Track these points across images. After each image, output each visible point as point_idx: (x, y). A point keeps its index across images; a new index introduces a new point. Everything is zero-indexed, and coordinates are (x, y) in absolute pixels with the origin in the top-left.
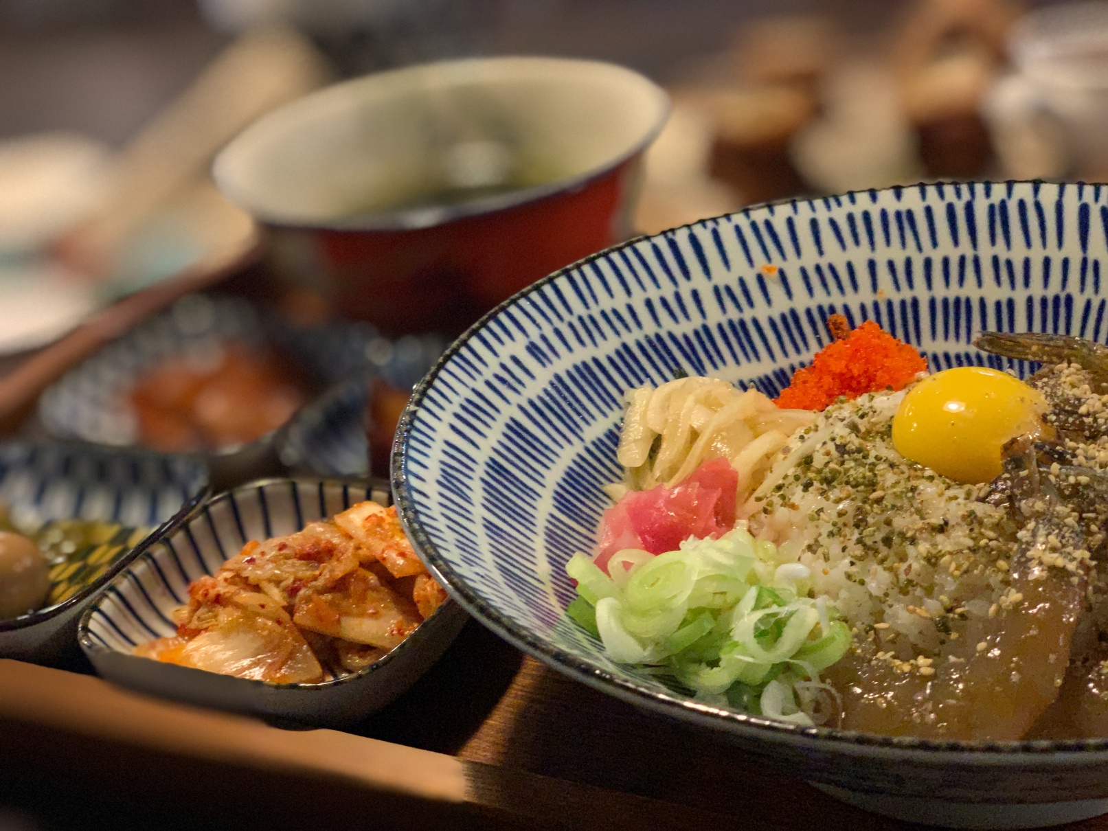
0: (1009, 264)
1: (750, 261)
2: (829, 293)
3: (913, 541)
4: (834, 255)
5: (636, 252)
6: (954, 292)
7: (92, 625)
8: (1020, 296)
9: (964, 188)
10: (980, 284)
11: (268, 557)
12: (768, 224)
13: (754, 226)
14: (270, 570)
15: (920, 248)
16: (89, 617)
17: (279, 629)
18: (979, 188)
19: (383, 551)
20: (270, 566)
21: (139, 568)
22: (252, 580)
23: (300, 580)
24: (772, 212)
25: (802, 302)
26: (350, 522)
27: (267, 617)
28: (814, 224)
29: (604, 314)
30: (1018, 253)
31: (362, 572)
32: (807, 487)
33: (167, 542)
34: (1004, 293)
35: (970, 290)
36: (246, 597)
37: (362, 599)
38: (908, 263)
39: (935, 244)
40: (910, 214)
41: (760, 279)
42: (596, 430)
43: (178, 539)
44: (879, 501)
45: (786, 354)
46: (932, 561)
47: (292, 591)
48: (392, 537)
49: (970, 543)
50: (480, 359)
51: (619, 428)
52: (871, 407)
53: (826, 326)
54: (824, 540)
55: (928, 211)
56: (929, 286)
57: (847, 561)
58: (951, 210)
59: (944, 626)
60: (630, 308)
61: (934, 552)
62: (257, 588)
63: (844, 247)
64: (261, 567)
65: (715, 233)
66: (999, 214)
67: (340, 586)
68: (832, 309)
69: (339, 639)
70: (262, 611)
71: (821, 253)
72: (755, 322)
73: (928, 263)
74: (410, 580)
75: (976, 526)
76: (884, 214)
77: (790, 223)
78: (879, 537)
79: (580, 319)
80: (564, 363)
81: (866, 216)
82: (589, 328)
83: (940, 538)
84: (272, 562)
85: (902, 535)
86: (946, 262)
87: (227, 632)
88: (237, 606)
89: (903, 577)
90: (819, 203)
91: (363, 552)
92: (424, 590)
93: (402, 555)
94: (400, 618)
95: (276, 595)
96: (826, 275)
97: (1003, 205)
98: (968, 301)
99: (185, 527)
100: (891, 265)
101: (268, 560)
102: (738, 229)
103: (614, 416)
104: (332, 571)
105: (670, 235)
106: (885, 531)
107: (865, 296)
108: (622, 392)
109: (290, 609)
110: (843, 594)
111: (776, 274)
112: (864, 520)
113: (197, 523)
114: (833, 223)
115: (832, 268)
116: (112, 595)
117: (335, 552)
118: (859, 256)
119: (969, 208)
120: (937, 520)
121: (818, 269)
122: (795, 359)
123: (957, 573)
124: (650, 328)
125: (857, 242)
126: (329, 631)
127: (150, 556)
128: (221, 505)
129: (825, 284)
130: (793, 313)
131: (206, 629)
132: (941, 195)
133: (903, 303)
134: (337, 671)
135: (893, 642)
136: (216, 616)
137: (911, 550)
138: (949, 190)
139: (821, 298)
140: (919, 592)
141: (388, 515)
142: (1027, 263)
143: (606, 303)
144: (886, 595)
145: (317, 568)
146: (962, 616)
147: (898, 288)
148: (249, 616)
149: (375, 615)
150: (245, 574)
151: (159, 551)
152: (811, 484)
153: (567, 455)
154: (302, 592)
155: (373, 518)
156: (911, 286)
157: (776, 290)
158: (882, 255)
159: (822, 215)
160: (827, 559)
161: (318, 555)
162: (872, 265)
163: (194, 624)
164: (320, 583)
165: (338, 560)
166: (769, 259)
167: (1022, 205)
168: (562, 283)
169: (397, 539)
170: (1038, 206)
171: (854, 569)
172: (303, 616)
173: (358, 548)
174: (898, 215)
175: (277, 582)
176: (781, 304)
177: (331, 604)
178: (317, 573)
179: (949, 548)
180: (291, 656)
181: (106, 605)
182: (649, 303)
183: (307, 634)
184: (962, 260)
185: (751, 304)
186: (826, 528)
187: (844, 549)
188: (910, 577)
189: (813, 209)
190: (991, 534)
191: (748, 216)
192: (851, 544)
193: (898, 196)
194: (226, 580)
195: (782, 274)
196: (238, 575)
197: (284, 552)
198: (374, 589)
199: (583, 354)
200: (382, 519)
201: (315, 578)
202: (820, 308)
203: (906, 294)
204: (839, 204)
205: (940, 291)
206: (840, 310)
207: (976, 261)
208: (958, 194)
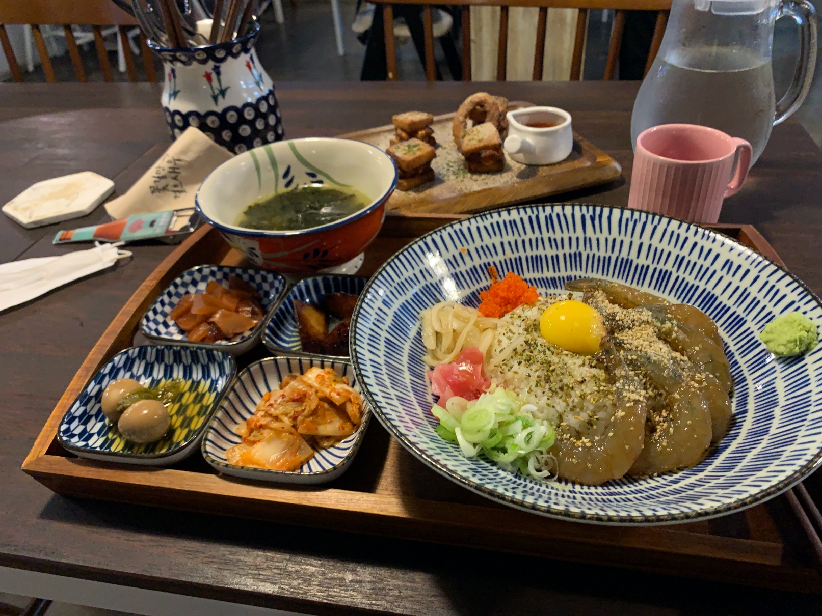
0: (555, 240)
1: (456, 247)
2: (487, 257)
3: (572, 389)
4: (487, 241)
5: (413, 249)
6: (534, 253)
7: (208, 449)
8: (560, 253)
9: (534, 209)
10: (544, 249)
11: (278, 402)
12: (461, 230)
13: (455, 231)
14: (281, 409)
15: (520, 236)
16: (205, 445)
17: (292, 437)
18: (540, 209)
19: (330, 394)
20: (281, 408)
21: (219, 414)
22: (274, 415)
23: (297, 412)
24: (461, 225)
25: (477, 262)
26: (310, 379)
27: (285, 432)
28: (478, 228)
29: (406, 280)
30: (558, 235)
31: (322, 403)
32: (520, 363)
33: (227, 398)
34: (554, 252)
35: (541, 252)
36: (275, 425)
37: (324, 416)
38: (516, 242)
39: (525, 233)
40: (514, 221)
41: (460, 254)
42: (412, 333)
43: (232, 396)
44: (553, 370)
45: (474, 285)
46: (583, 397)
47: (294, 418)
48: (331, 385)
49: (596, 389)
50: (368, 313)
51: (419, 329)
52: (526, 317)
53: (488, 271)
54: (533, 388)
55: (522, 219)
56: (525, 251)
57: (546, 397)
58: (530, 219)
59: (590, 423)
60: (415, 275)
61: (582, 393)
62: (276, 418)
63: (490, 237)
64: (276, 409)
65: (441, 237)
66: (549, 219)
67: (314, 413)
68: (489, 264)
69: (317, 436)
70: (283, 429)
71: (482, 240)
72: (461, 273)
73: (523, 241)
74: (344, 405)
75: (597, 381)
76: (504, 222)
77: (469, 229)
78: (557, 387)
79: (398, 284)
80: (396, 306)
81: (498, 223)
82: (402, 288)
83: (583, 386)
84: (282, 405)
85: (567, 386)
86: (530, 240)
87: (270, 441)
88: (271, 429)
89: (571, 404)
90: (479, 219)
91: (320, 394)
92: (353, 411)
93: (339, 394)
94: (341, 421)
95: (287, 421)
96: (485, 250)
97: (551, 215)
98: (540, 256)
99: (233, 389)
100: (509, 243)
101: (279, 404)
102: (449, 234)
103: (418, 324)
104: (310, 406)
105: (424, 240)
106: (560, 385)
107: (501, 257)
108: (419, 313)
109: (294, 426)
110: (546, 411)
111: (466, 251)
112: (549, 379)
113: (238, 386)
114: (485, 228)
115: (487, 246)
116: (212, 431)
117: (308, 395)
118: (497, 240)
119: (537, 217)
120: (580, 379)
121: (482, 247)
122: (477, 287)
123: (594, 402)
124: (423, 283)
125: (495, 234)
126: (313, 433)
127: (222, 407)
128: (246, 375)
129: (485, 254)
130: (475, 267)
131: (259, 441)
132: (526, 212)
133: (516, 259)
134: (319, 450)
135: (569, 430)
136: (262, 434)
137: (572, 393)
138: (528, 210)
139: (484, 260)
140: (578, 410)
141: (325, 373)
142: (562, 239)
143: (406, 275)
144: (564, 411)
145: (301, 406)
146: (597, 419)
147: (513, 252)
148: (278, 432)
149: (331, 422)
150: (270, 412)
151: (225, 404)
152: (521, 362)
153: (407, 347)
154: (300, 418)
155: (320, 377)
156: (518, 251)
157: (467, 258)
158: (506, 239)
159: (481, 224)
160: (536, 396)
161: (300, 399)
162: (502, 244)
163: (252, 438)
164: (306, 413)
165: (309, 399)
166: (463, 245)
167: (558, 215)
168: (388, 269)
169: (333, 386)
170: (564, 215)
171: (549, 402)
172: (301, 430)
173: (317, 392)
174: (510, 222)
175: (286, 415)
176: (470, 264)
177: (311, 421)
178: (303, 408)
179: (589, 392)
180: (299, 448)
181: (211, 436)
182: (421, 272)
183: (303, 436)
184: (537, 239)
185: (458, 265)
186: (533, 384)
187: (544, 393)
188: (574, 404)
189: (477, 222)
190: (604, 384)
191: (452, 228)
192: (547, 390)
193: (509, 214)
194: (262, 416)
195: (468, 251)
196: (266, 412)
197: (285, 399)
198: (327, 410)
199: (402, 300)
200: (323, 376)
201: (303, 411)
202: (484, 264)
203: (516, 255)
204: (487, 219)
205: (529, 253)
206: (492, 264)
207: (542, 239)
208: (533, 212)
